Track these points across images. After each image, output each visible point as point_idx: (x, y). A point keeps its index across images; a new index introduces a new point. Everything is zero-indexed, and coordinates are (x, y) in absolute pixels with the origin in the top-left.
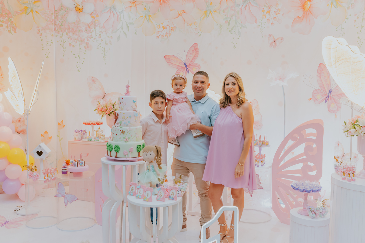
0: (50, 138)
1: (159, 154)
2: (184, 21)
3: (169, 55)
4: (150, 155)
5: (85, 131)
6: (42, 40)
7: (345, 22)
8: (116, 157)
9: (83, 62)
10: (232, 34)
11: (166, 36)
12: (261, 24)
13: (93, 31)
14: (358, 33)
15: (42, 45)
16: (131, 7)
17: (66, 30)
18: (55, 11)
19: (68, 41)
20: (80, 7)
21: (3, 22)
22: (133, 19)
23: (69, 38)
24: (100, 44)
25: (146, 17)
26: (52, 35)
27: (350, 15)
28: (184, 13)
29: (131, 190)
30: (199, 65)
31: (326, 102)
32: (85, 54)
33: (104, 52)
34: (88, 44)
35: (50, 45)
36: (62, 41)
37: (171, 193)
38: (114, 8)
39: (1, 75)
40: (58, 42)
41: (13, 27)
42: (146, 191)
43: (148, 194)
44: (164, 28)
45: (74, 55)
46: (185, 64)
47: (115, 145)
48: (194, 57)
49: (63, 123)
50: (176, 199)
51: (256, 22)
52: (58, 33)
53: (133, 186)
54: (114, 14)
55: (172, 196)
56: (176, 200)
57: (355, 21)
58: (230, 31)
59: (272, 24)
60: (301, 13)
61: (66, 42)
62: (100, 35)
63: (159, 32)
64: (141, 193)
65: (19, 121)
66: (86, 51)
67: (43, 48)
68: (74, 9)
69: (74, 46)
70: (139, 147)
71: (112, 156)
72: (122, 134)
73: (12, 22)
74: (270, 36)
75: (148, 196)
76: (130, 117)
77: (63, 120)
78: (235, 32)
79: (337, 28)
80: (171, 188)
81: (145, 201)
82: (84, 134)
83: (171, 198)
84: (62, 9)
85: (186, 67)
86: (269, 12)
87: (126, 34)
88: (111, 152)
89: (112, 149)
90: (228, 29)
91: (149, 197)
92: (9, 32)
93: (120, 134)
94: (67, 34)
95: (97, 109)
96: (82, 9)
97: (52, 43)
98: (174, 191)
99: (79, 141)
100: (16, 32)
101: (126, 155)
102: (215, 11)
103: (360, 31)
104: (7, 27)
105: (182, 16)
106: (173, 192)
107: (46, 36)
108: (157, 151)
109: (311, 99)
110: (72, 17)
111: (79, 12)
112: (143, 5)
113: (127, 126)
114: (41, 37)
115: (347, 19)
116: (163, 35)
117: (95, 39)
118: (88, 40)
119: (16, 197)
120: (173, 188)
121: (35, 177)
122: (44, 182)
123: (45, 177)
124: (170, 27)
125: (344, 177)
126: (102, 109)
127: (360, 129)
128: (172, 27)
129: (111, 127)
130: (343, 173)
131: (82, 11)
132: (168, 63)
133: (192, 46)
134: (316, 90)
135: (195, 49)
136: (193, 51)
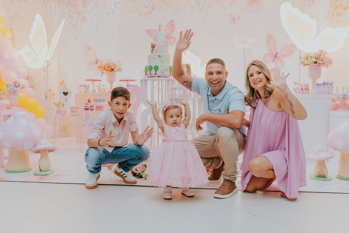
0: (54, 95)
1: (189, 69)
2: (163, 2)
3: (150, 30)
5: (88, 86)
6: (47, 10)
8: (156, 74)
9: (80, 31)
10: (201, 13)
11: (147, 13)
12: (224, 5)
13: (88, 6)
15: (47, 14)
17: (67, 3)
19: (68, 13)
23: (68, 10)
24: (93, 17)
29: (172, 93)
30: (175, 38)
31: (273, 62)
32: (81, 24)
33: (97, 24)
34: (84, 17)
35: (54, 15)
36: (63, 12)
39: (13, 37)
40: (60, 13)
44: (146, 7)
45: (73, 25)
47: (154, 66)
48: (171, 31)
49: (64, 83)
51: (220, 4)
52: (60, 5)
53: (174, 90)
57: (294, 2)
58: (199, 11)
59: (232, 5)
61: (66, 13)
62: (93, 10)
63: (142, 10)
65: (28, 78)
66: (82, 22)
67: (48, 17)
69: (72, 17)
71: (151, 74)
72: (159, 58)
74: (230, 15)
76: (164, 46)
77: (63, 80)
78: (203, 11)
82: (88, 88)
87: (113, 11)
88: (151, 72)
89: (152, 68)
90: (198, 9)
91: (189, 94)
93: (158, 58)
94: (67, 7)
95: (100, 67)
97: (55, 13)
99: (86, 94)
100: (25, 1)
101: (162, 73)
107: (50, 7)
108: (188, 67)
113: (162, 53)
116: (145, 13)
117: (89, 13)
118: (84, 13)
121: (63, 112)
122: (72, 115)
123: (72, 111)
124: (151, 6)
125: (302, 92)
126: (105, 66)
127: (311, 60)
128: (153, 7)
129: (111, 82)
130: (302, 89)
132: (149, 35)
133: (170, 22)
134: (266, 54)
135: (172, 25)
136: (170, 26)
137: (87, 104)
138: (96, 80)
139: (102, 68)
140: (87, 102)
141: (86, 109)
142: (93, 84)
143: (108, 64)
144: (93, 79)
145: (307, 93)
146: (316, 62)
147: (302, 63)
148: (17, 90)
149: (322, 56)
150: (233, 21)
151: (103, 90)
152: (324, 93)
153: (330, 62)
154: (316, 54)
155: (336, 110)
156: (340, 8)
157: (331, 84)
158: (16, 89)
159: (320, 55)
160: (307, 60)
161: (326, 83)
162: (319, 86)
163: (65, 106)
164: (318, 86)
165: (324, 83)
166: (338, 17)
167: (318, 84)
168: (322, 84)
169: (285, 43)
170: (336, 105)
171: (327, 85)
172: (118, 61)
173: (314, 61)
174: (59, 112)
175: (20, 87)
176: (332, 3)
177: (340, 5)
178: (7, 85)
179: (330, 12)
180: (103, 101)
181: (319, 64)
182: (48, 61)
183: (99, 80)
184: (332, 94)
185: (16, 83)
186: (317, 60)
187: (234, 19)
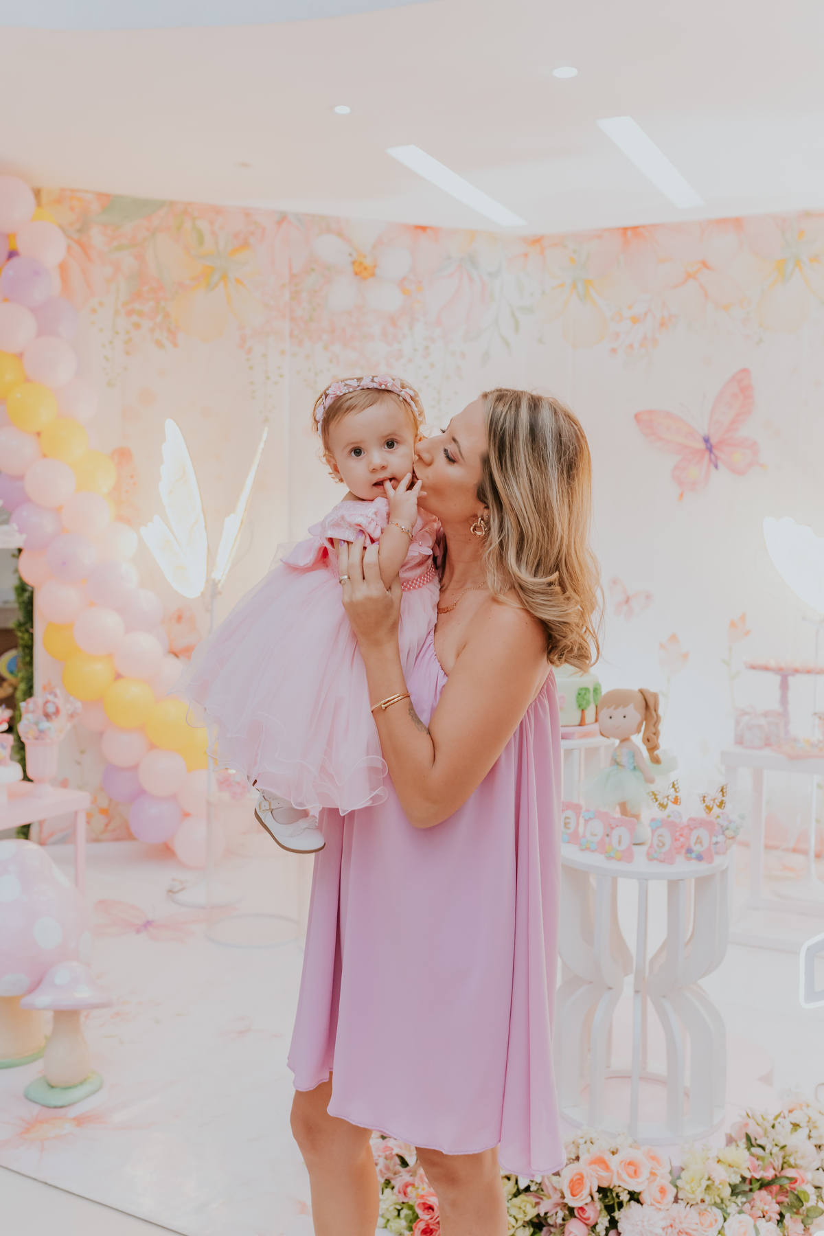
2: (706, 295)
4: (625, 717)
6: (251, 368)
11: (641, 346)
13: (405, 336)
15: (252, 383)
16: (526, 255)
17: (325, 336)
18: (292, 276)
20: (368, 262)
21: (142, 315)
22: (532, 295)
23: (331, 361)
25: (575, 285)
26: (283, 353)
28: (705, 270)
30: (755, 442)
33: (439, 401)
35: (276, 383)
36: (310, 370)
37: (693, 840)
38: (474, 262)
39: (132, 477)
40: (298, 372)
41: (169, 330)
42: (613, 828)
43: (620, 837)
44: (635, 320)
46: (706, 440)
48: (738, 415)
50: (711, 860)
52: (300, 343)
53: (569, 813)
54: (471, 279)
55: (697, 849)
56: (710, 863)
61: (321, 371)
62: (427, 348)
63: (618, 335)
64: (595, 835)
65: (179, 618)
67: (254, 392)
68: (350, 269)
70: (583, 692)
73: (167, 315)
75: (620, 842)
80: (694, 824)
81: (610, 858)
83: (694, 855)
84: (313, 270)
85: (710, 449)
87: (508, 344)
91: (624, 846)
92: (159, 344)
94: (326, 349)
96: (375, 267)
97: (281, 376)
98: (703, 833)
100: (175, 345)
102: (815, 259)
104: (152, 330)
105: (696, 279)
106: (698, 838)
107: (264, 355)
108: (647, 706)
110: (342, 293)
111: (364, 279)
112: (566, 247)
114: (248, 360)
116: (631, 346)
117: (410, 360)
118: (388, 364)
119: (165, 852)
120: (702, 823)
124: (655, 317)
128: (663, 318)
131: (373, 275)
132: (647, 435)
133: (733, 378)
135: (743, 390)
136: (734, 394)
158: (45, 725)
175: (62, 717)
185: (47, 702)
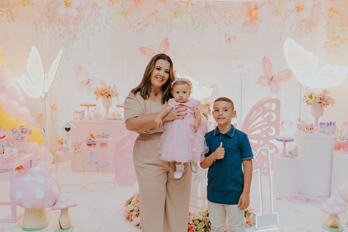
2: (157, 19)
3: (144, 47)
5: (84, 112)
6: (37, 30)
7: (283, 28)
9: (72, 51)
10: (196, 31)
11: (141, 30)
12: (219, 25)
13: (79, 24)
14: (293, 36)
15: (37, 35)
16: (109, 4)
17: (57, 22)
18: (48, 4)
19: (59, 32)
20: (68, 2)
21: (3, 12)
22: (111, 15)
23: (59, 29)
24: (85, 35)
25: (122, 13)
27: (287, 23)
28: (157, 12)
31: (269, 85)
32: (72, 44)
33: (88, 42)
34: (75, 35)
35: (45, 35)
36: (53, 32)
38: (96, 4)
41: (12, 17)
44: (139, 24)
45: (64, 44)
48: (165, 49)
49: (55, 106)
51: (215, 23)
52: (51, 24)
54: (95, 9)
57: (291, 27)
58: (195, 29)
59: (227, 25)
60: (248, 19)
61: (57, 32)
62: (85, 27)
63: (134, 27)
66: (73, 41)
67: (38, 37)
68: (64, 3)
73: (11, 13)
74: (226, 35)
77: (55, 104)
78: (199, 30)
79: (277, 32)
82: (83, 114)
84: (53, 3)
86: (225, 16)
87: (105, 28)
90: (193, 27)
92: (9, 21)
94: (58, 26)
95: (96, 92)
96: (70, 3)
97: (46, 33)
99: (81, 121)
100: (14, 22)
102: (183, 12)
103: (295, 35)
104: (7, 17)
105: (154, 14)
107: (40, 27)
109: (257, 83)
110: (62, 10)
111: (68, 6)
112: (119, 3)
114: (36, 28)
115: (285, 25)
116: (138, 30)
117: (80, 31)
118: (75, 31)
121: (66, 150)
122: (76, 153)
123: (76, 149)
124: (144, 23)
125: (307, 131)
126: (102, 92)
127: (315, 100)
128: (146, 24)
129: (107, 108)
130: (307, 128)
131: (70, 6)
132: (143, 53)
133: (164, 40)
134: (261, 76)
135: (166, 43)
136: (164, 44)
137: (90, 140)
138: (92, 106)
139: (99, 94)
140: (90, 137)
141: (89, 145)
142: (88, 109)
143: (105, 90)
144: (89, 105)
145: (312, 132)
146: (320, 102)
147: (306, 102)
148: (25, 136)
149: (326, 98)
150: (229, 41)
151: (99, 116)
152: (327, 134)
153: (333, 102)
154: (321, 95)
155: (339, 149)
156: (338, 40)
157: (334, 124)
158: (23, 135)
159: (325, 96)
160: (312, 99)
161: (329, 123)
162: (323, 125)
163: (68, 143)
164: (321, 126)
165: (328, 123)
166: (335, 48)
167: (322, 124)
168: (325, 123)
169: (281, 68)
170: (338, 145)
171: (331, 126)
172: (114, 86)
173: (318, 102)
174: (62, 149)
175: (27, 133)
176: (329, 34)
177: (337, 37)
178: (13, 130)
179: (327, 42)
180: (108, 137)
181: (324, 104)
182: (45, 93)
183: (95, 105)
184: (335, 133)
185: (23, 129)
186: (321, 101)
187: (229, 39)
